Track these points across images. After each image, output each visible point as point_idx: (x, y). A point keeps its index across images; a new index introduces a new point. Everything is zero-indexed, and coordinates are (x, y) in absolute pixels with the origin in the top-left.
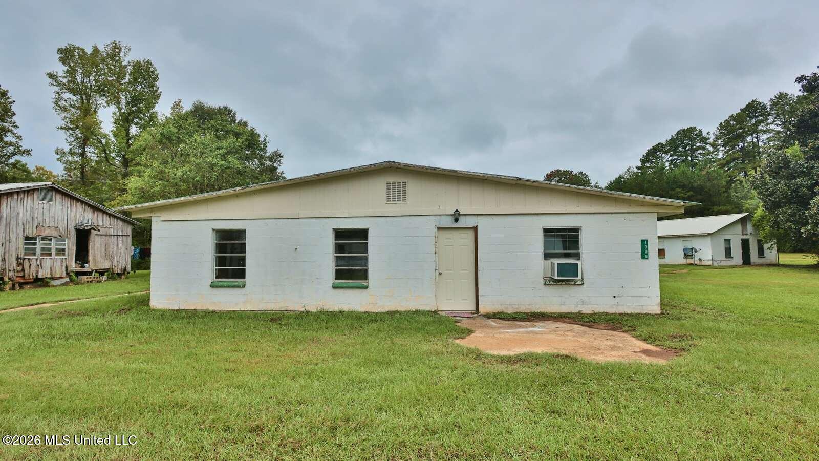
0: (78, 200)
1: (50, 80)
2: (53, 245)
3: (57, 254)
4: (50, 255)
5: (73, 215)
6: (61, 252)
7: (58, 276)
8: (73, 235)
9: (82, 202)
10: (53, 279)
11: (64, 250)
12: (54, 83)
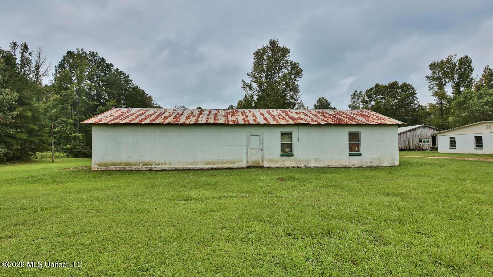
0: (431, 128)
1: (427, 79)
2: (426, 140)
3: (427, 143)
4: (425, 143)
5: (430, 132)
6: (428, 142)
7: (428, 148)
8: (431, 137)
9: (433, 128)
10: (427, 149)
11: (429, 142)
12: (428, 79)
